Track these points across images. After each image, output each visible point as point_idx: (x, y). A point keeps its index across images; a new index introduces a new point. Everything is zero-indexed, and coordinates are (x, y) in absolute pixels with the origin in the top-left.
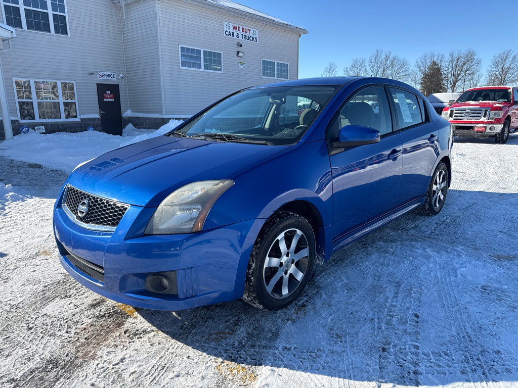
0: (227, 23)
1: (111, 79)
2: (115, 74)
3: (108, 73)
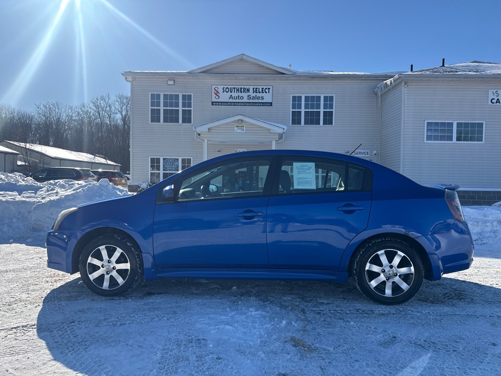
0: (495, 91)
1: (365, 155)
2: (369, 151)
3: (362, 151)
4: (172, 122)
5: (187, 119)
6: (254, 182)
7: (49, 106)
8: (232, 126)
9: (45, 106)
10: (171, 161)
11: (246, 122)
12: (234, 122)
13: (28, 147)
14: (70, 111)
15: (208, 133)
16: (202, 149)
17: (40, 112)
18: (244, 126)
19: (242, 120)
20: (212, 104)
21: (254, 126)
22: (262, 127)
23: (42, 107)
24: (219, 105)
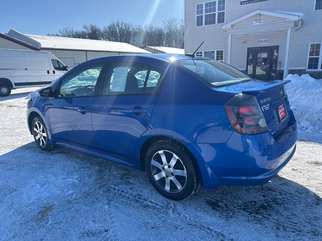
4: (210, 24)
5: (221, 19)
6: (274, 65)
7: (170, 21)
8: (251, 20)
9: (168, 22)
10: (209, 53)
11: (264, 15)
12: (252, 16)
13: (155, 49)
14: (181, 23)
15: (232, 29)
16: (227, 42)
17: (166, 26)
18: (262, 19)
19: (260, 15)
20: (241, 4)
21: (271, 18)
22: (278, 18)
23: (167, 22)
24: (246, 3)
